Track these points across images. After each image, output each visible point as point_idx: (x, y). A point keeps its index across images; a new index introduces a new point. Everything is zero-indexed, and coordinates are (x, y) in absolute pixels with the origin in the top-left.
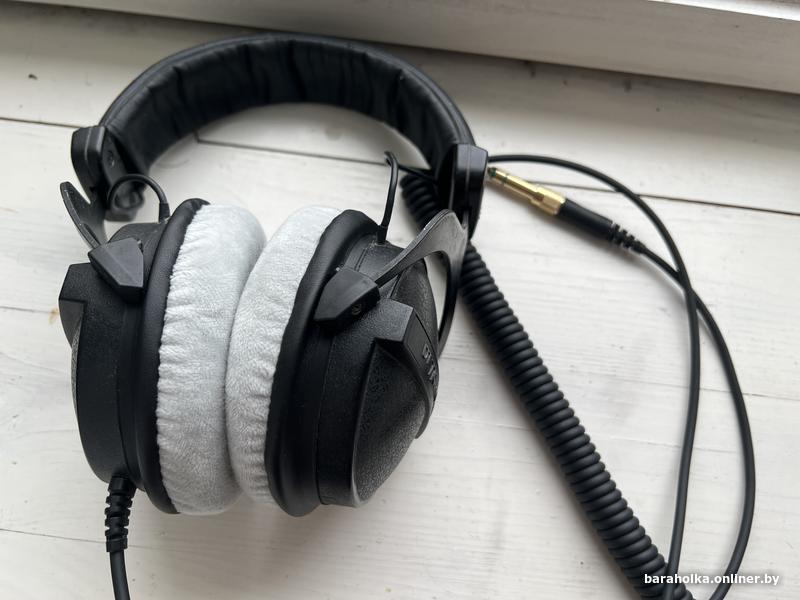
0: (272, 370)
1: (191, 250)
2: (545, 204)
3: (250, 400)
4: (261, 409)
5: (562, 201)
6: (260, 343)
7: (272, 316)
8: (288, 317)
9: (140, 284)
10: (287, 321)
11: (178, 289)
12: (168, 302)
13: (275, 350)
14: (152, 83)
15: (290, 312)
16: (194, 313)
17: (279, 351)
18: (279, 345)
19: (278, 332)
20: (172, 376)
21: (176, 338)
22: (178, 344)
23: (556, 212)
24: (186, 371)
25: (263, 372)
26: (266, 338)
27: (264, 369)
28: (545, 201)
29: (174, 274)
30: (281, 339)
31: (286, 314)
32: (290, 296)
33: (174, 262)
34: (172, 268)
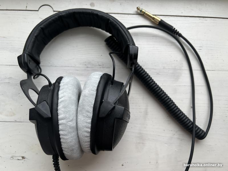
0: (89, 130)
1: (61, 102)
2: (155, 21)
3: (85, 138)
4: (88, 139)
5: (160, 20)
6: (86, 124)
7: (87, 116)
8: (92, 116)
9: (50, 116)
10: (92, 117)
11: (60, 115)
12: (59, 119)
13: (90, 125)
14: (35, 35)
15: (92, 114)
16: (66, 122)
17: (91, 125)
18: (91, 124)
19: (90, 121)
20: (64, 139)
21: (63, 129)
22: (64, 131)
23: (158, 23)
24: (67, 137)
25: (87, 131)
26: (87, 122)
27: (88, 131)
28: (155, 20)
29: (59, 110)
30: (91, 122)
31: (91, 115)
32: (91, 110)
33: (58, 107)
34: (57, 109)
